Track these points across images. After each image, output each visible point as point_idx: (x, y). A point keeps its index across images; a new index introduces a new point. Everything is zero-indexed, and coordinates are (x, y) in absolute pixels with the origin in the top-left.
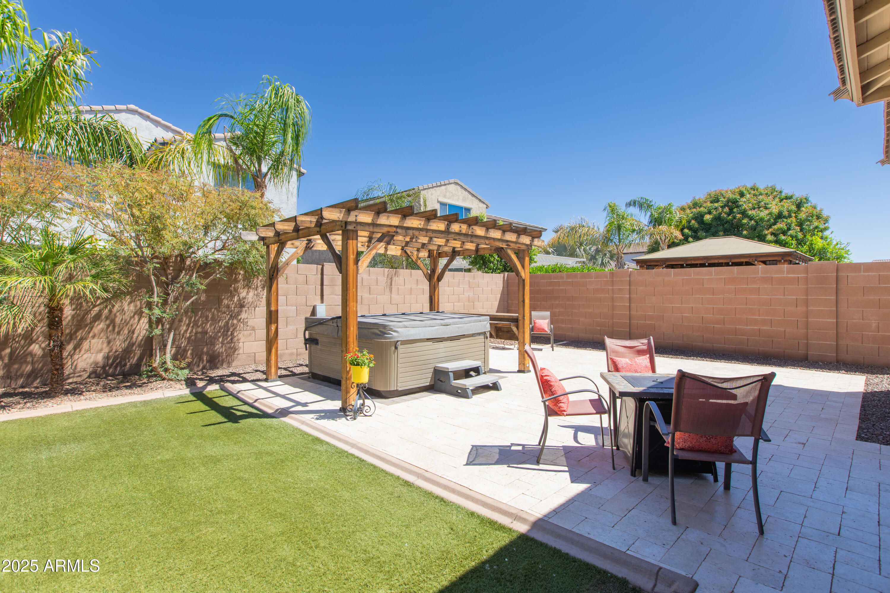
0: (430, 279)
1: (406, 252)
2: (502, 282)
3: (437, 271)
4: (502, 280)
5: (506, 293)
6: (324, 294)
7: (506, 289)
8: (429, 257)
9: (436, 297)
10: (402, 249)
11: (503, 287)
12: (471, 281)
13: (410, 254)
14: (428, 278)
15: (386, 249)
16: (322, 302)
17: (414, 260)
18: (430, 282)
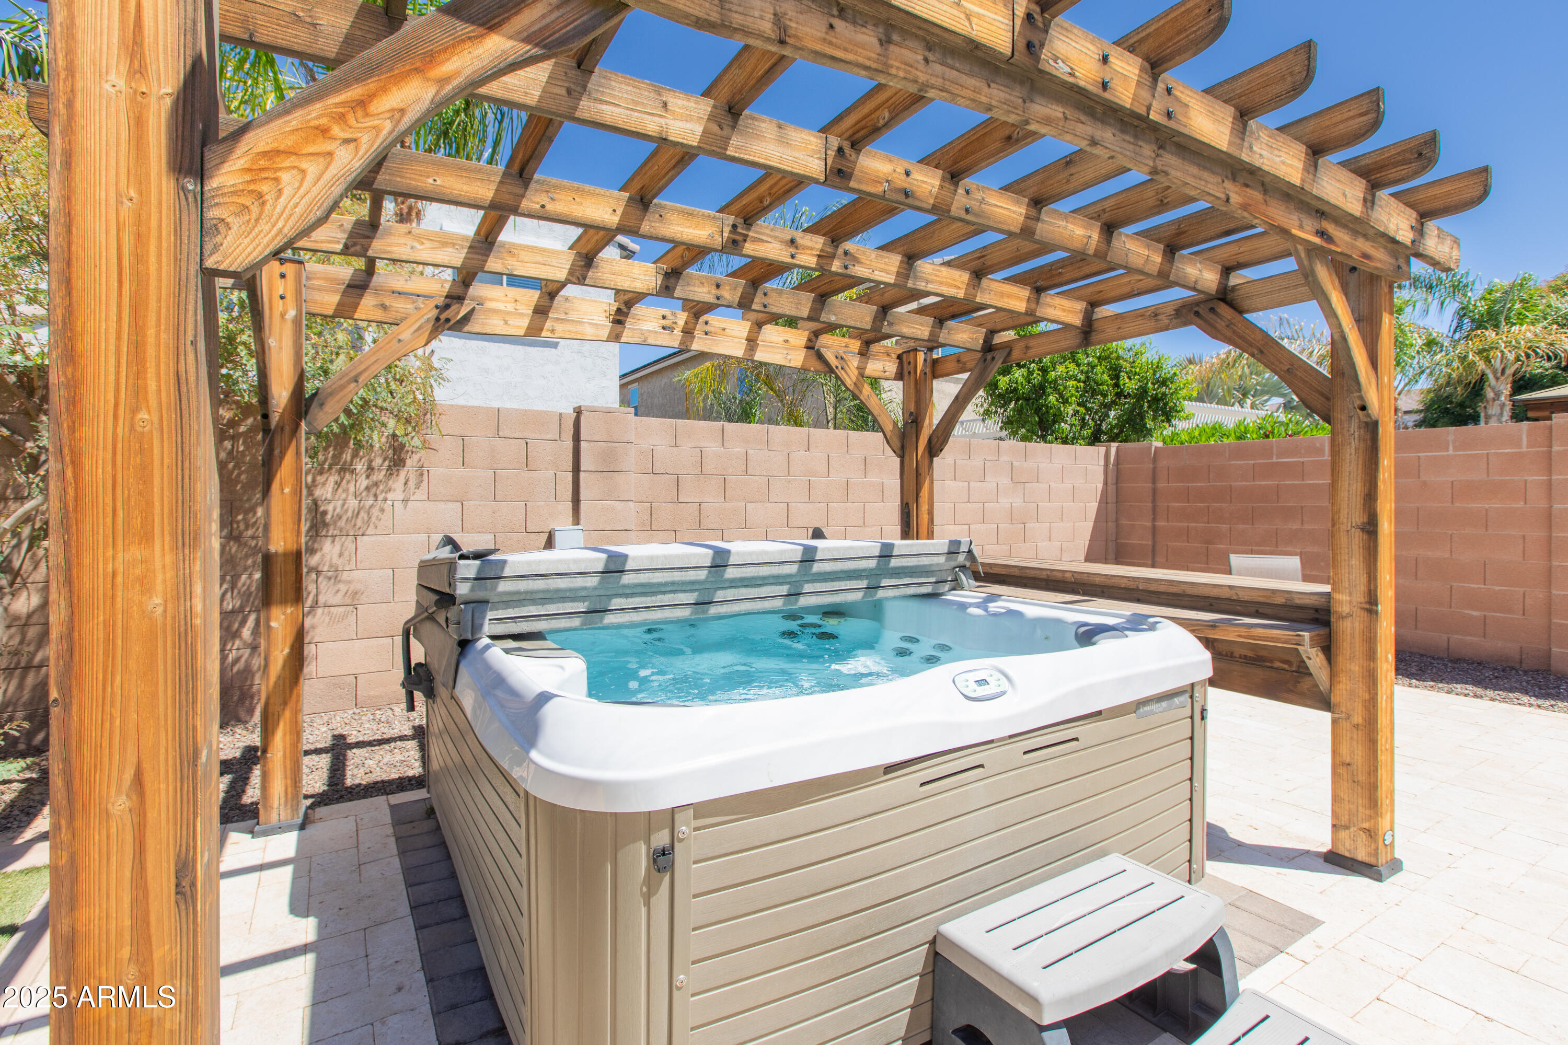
0: (903, 447)
1: (820, 357)
2: (1101, 469)
3: (927, 422)
4: (1102, 463)
5: (1112, 498)
6: (582, 496)
7: (1112, 488)
8: (899, 376)
9: (924, 508)
10: (810, 347)
11: (1106, 483)
12: (1016, 464)
13: (833, 362)
14: (897, 443)
15: (752, 342)
16: (576, 520)
17: (849, 383)
18: (902, 458)
